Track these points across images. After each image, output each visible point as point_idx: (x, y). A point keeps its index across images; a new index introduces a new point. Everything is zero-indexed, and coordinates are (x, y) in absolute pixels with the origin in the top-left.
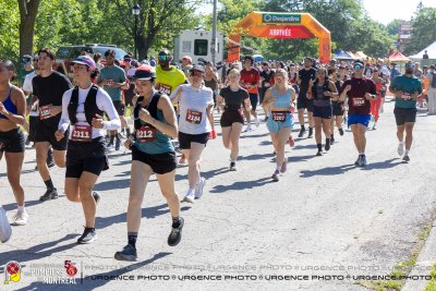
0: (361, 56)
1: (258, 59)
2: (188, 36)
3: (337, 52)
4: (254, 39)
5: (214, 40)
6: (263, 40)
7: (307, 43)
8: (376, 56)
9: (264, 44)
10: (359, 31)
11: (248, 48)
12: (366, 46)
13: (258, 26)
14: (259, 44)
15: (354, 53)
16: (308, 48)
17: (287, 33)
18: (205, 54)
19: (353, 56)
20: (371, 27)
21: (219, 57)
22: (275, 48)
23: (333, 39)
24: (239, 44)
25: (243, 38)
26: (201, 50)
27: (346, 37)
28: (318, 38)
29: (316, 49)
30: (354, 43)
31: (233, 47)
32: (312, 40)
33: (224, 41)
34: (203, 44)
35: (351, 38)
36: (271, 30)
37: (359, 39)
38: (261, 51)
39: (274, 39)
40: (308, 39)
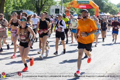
0: (108, 14)
3: (101, 13)
4: (74, 8)
5: (61, 9)
6: (77, 9)
8: (113, 14)
9: (77, 10)
10: (108, 6)
11: (72, 11)
12: (110, 11)
13: (76, 5)
14: (76, 10)
17: (85, 7)
18: (59, 13)
20: (111, 5)
24: (70, 10)
25: (71, 8)
26: (57, 12)
27: (103, 8)
28: (95, 9)
29: (94, 12)
30: (106, 10)
31: (68, 11)
32: (93, 9)
33: (65, 9)
34: (58, 10)
35: (105, 8)
36: (80, 6)
37: (108, 9)
38: (76, 12)
39: (81, 9)
40: (91, 9)
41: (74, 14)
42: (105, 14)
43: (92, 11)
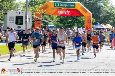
0: (109, 26)
1: (52, 27)
2: (12, 14)
3: (95, 24)
4: (50, 16)
5: (26, 16)
6: (55, 17)
7: (79, 19)
9: (55, 19)
10: (108, 13)
11: (46, 21)
12: (112, 21)
13: (52, 9)
14: (52, 19)
15: (105, 25)
16: (80, 22)
17: (68, 13)
18: (22, 24)
19: (104, 27)
20: (114, 11)
21: (29, 26)
22: (61, 21)
23: (93, 17)
24: (41, 19)
25: (43, 15)
26: (19, 22)
27: (100, 16)
28: (85, 16)
29: (84, 22)
30: (105, 19)
31: (37, 20)
32: (82, 17)
33: (33, 17)
34: (21, 18)
35: (104, 16)
36: (59, 11)
37: (108, 17)
38: (53, 23)
39: (61, 16)
40: (80, 17)
41: (50, 26)
42: (102, 26)
43: (81, 20)
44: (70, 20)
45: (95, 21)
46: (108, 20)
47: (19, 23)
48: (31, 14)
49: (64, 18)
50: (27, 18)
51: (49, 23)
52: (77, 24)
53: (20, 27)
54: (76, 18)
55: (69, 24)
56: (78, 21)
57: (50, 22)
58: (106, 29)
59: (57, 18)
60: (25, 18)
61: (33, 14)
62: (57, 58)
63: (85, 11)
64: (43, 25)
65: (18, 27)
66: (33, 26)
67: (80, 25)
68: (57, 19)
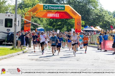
0: (98, 28)
1: (41, 30)
3: (85, 26)
4: (39, 18)
5: (16, 19)
7: (69, 21)
8: (106, 29)
9: (44, 22)
10: (97, 15)
12: (101, 23)
13: (41, 12)
14: (42, 21)
15: (94, 27)
16: (69, 24)
17: (57, 16)
18: (11, 27)
19: (94, 29)
20: (104, 13)
21: (19, 29)
22: (51, 24)
23: (83, 19)
24: (31, 22)
25: (33, 18)
26: (9, 24)
27: (90, 18)
28: (74, 19)
29: (73, 25)
30: (95, 22)
31: (27, 23)
32: (71, 20)
33: (22, 19)
34: (10, 21)
35: (93, 19)
36: (48, 14)
37: (97, 19)
38: (43, 25)
39: (50, 19)
40: (69, 19)
41: (39, 28)
42: (92, 29)
43: (71, 22)
44: (59, 23)
45: (84, 24)
46: (97, 23)
47: (8, 26)
48: (21, 17)
49: (54, 20)
50: (16, 21)
51: (38, 25)
52: (66, 27)
53: (10, 30)
54: (66, 20)
55: (59, 27)
56: (67, 24)
57: (40, 24)
58: (96, 31)
59: (46, 20)
60: (15, 21)
61: (22, 17)
62: (47, 61)
63: (75, 14)
64: (32, 27)
65: (7, 30)
66: (23, 29)
67: (69, 28)
68: (46, 22)
